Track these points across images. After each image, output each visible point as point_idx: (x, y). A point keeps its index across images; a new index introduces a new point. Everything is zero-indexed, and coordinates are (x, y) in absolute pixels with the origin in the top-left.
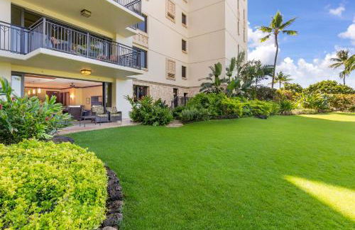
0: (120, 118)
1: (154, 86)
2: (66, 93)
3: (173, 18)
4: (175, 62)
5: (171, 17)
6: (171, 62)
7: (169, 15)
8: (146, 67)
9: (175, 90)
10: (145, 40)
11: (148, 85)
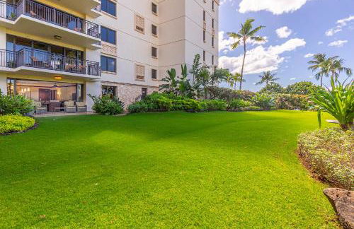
0: (85, 110)
1: (122, 86)
2: (54, 91)
3: (142, 30)
4: (144, 67)
5: (140, 29)
6: (140, 67)
7: (138, 28)
8: (115, 72)
9: (144, 89)
10: (114, 50)
11: (115, 85)
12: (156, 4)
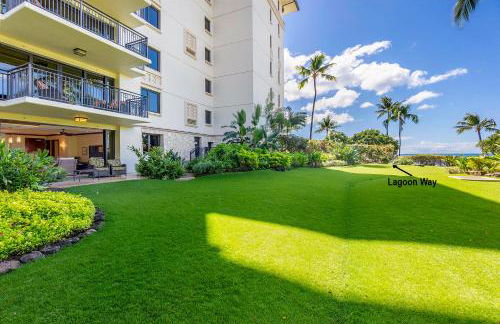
0: (124, 172)
1: (169, 134)
2: (53, 141)
3: (193, 53)
4: (196, 106)
5: (191, 52)
6: (191, 106)
7: (188, 50)
8: (159, 112)
9: (197, 139)
10: (158, 81)
11: (161, 133)
12: (209, 19)
